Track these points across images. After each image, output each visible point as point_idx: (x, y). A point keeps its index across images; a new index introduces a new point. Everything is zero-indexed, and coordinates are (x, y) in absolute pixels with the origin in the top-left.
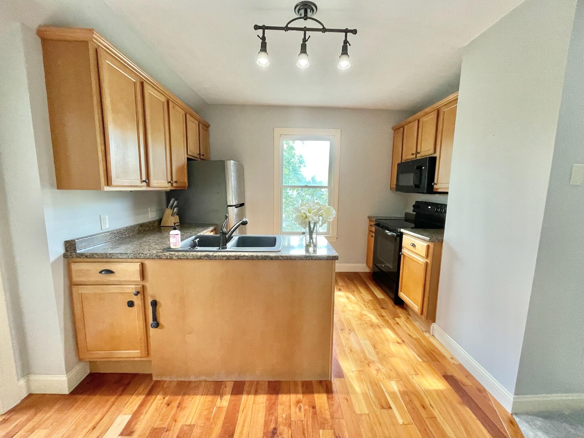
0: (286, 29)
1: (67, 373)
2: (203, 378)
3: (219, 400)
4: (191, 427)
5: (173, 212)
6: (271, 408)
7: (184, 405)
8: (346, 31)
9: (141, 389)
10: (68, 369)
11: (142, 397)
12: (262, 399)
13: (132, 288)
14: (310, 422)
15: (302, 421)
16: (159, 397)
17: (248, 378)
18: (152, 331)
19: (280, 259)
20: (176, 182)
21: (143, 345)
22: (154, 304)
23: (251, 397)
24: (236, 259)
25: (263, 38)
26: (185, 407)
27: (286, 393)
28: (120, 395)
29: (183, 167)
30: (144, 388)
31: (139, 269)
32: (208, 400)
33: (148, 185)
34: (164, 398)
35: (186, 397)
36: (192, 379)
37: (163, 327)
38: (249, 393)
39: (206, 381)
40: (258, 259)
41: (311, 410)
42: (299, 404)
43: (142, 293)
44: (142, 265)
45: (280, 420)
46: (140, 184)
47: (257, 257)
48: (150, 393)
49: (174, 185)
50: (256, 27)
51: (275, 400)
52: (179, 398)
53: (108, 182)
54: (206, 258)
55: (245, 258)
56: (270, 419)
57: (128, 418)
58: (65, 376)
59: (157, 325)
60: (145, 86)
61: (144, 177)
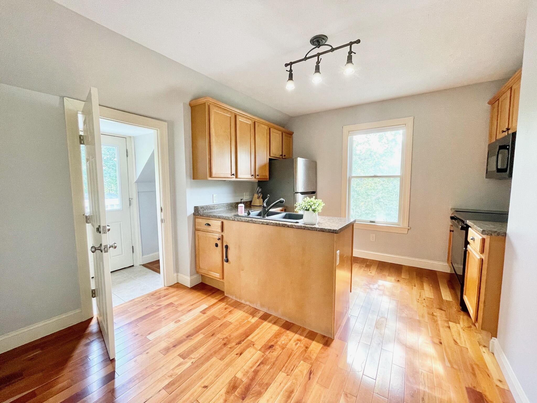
0: (306, 59)
1: (190, 277)
2: (248, 303)
3: (251, 318)
4: (231, 323)
5: (258, 196)
6: (277, 335)
7: (232, 312)
8: (351, 44)
9: (217, 297)
10: (191, 275)
11: (216, 301)
12: (276, 328)
13: (217, 236)
14: (297, 354)
15: (293, 350)
16: (224, 304)
17: (274, 314)
18: (225, 263)
19: (293, 228)
20: (258, 175)
21: (221, 271)
22: (227, 247)
23: (270, 324)
24: (267, 224)
25: (291, 71)
26: (232, 313)
27: (293, 332)
28: (208, 296)
29: (265, 166)
30: (219, 297)
31: (220, 225)
32: (245, 315)
33: (236, 177)
34: (225, 305)
35: (235, 309)
36: (243, 301)
37: (230, 263)
38: (269, 322)
39: (250, 306)
40: (280, 226)
41: (304, 348)
42: (298, 342)
43: (221, 239)
44: (222, 223)
45: (279, 343)
46: (230, 176)
47: (279, 224)
48: (220, 301)
49: (257, 177)
50: (286, 65)
51: (283, 332)
52: (232, 308)
54: (251, 222)
55: (272, 224)
56: (274, 339)
57: (207, 306)
58: (189, 277)
59: (227, 261)
60: (238, 117)
61: (234, 172)
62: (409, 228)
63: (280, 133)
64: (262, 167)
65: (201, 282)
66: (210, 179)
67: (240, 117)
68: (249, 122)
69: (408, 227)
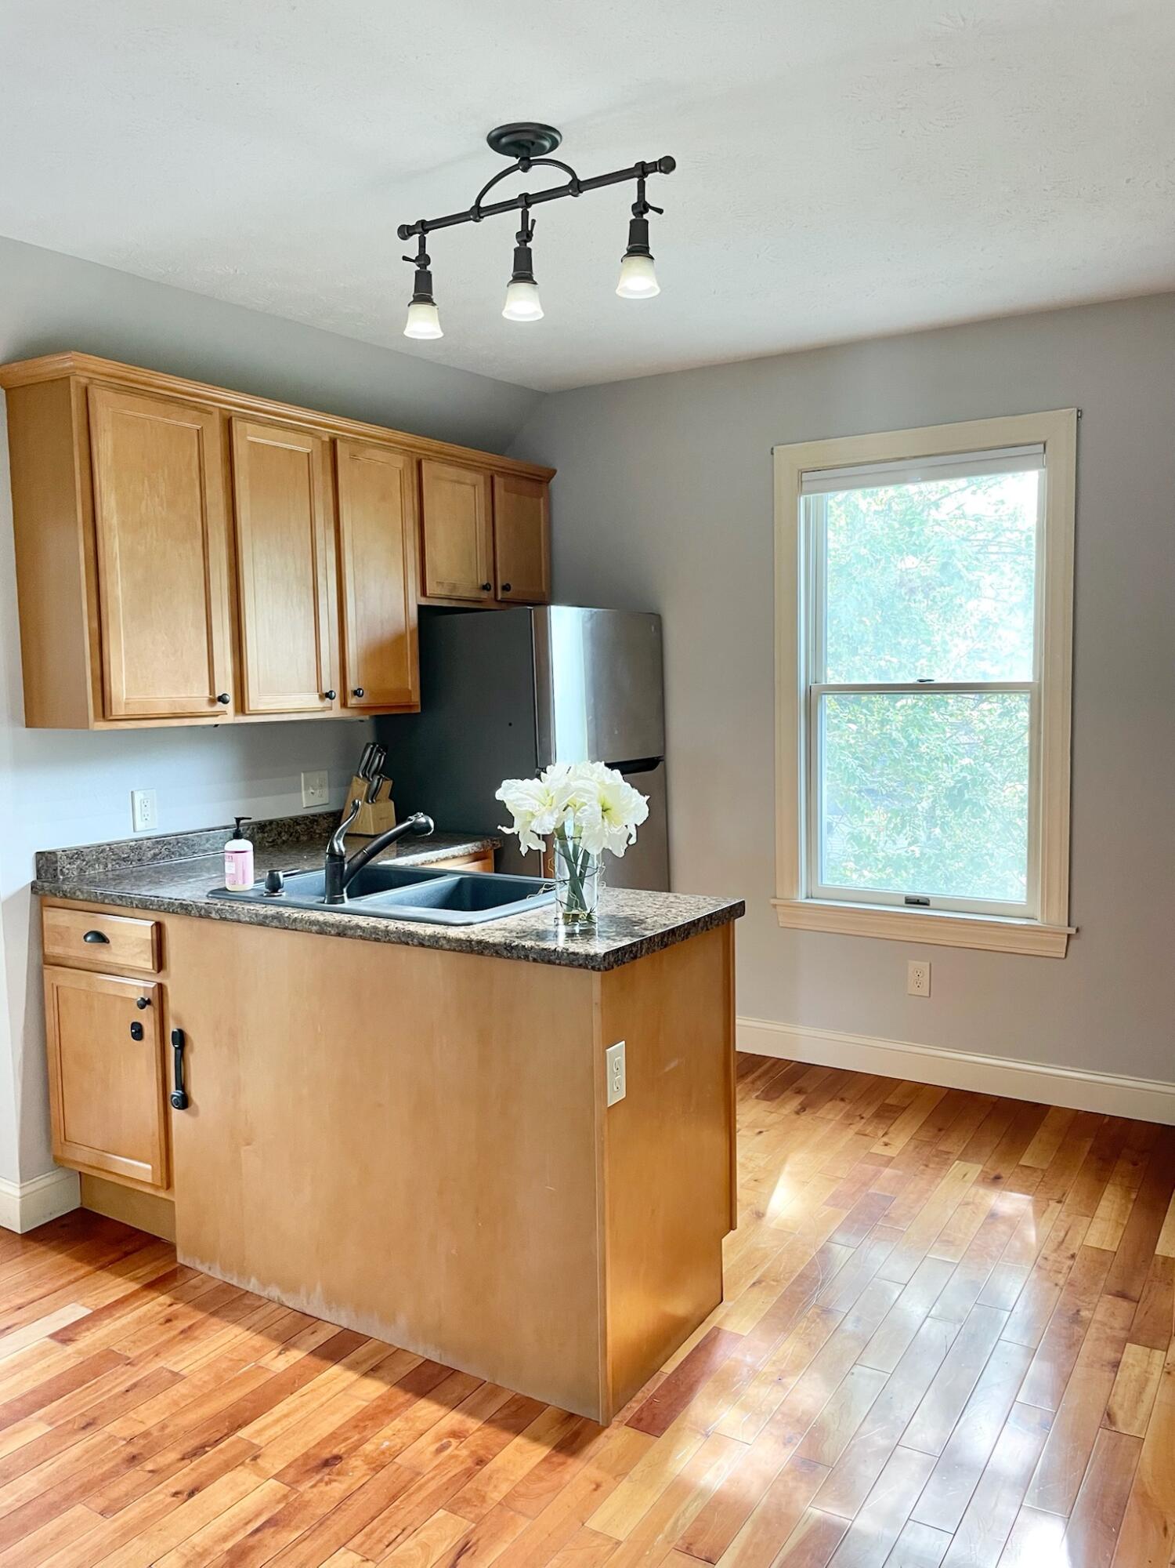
0: (477, 213)
1: (22, 1182)
2: (274, 1292)
3: (275, 1353)
4: (176, 1377)
5: (369, 788)
6: (371, 1418)
7: (197, 1333)
8: (642, 170)
9: (141, 1272)
10: (24, 1177)
11: (134, 1286)
12: (373, 1390)
13: (138, 987)
14: (432, 1486)
15: (418, 1474)
16: (164, 1299)
17: (380, 1333)
18: (176, 1114)
20: (356, 693)
21: (158, 1152)
22: (181, 1038)
23: (352, 1376)
24: (338, 935)
25: (423, 259)
26: (195, 1338)
27: (442, 1403)
28: (101, 1268)
29: (398, 640)
30: (148, 1271)
31: (150, 938)
32: (253, 1342)
33: (241, 708)
34: (171, 1305)
35: (214, 1320)
36: (253, 1285)
37: (195, 1114)
38: (351, 1367)
39: (282, 1305)
41: (469, 1463)
42: (451, 1440)
43: (156, 1002)
44: (159, 927)
45: (368, 1447)
46: (208, 709)
47: (387, 932)
48: (150, 1286)
49: (353, 701)
50: (405, 232)
51: (402, 1405)
52: (200, 1316)
53: (104, 708)
54: (275, 923)
55: (359, 932)
56: (349, 1434)
57: (85, 1312)
58: (18, 1186)
59: (184, 1103)
60: (238, 426)
61: (225, 686)
62: (1073, 931)
63: (479, 479)
64: (382, 653)
65: (76, 1205)
66: (103, 726)
67: (250, 427)
68: (303, 446)
69: (1069, 925)
